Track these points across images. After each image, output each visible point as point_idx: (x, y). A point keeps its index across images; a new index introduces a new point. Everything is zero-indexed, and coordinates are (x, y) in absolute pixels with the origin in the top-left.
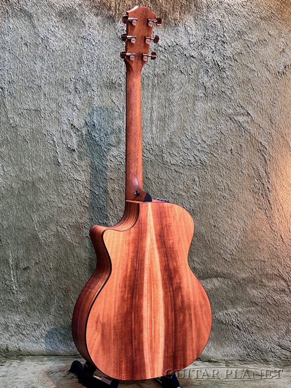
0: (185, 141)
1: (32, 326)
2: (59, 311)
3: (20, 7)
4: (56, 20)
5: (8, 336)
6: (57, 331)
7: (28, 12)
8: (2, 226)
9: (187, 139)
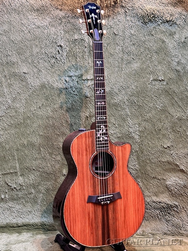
0: (121, 90)
1: (27, 212)
2: (44, 202)
3: (11, 8)
4: (35, 14)
5: (12, 218)
6: (42, 215)
7: (17, 11)
8: (6, 148)
9: (122, 88)
